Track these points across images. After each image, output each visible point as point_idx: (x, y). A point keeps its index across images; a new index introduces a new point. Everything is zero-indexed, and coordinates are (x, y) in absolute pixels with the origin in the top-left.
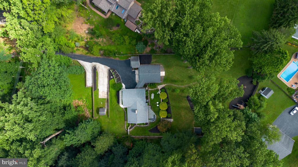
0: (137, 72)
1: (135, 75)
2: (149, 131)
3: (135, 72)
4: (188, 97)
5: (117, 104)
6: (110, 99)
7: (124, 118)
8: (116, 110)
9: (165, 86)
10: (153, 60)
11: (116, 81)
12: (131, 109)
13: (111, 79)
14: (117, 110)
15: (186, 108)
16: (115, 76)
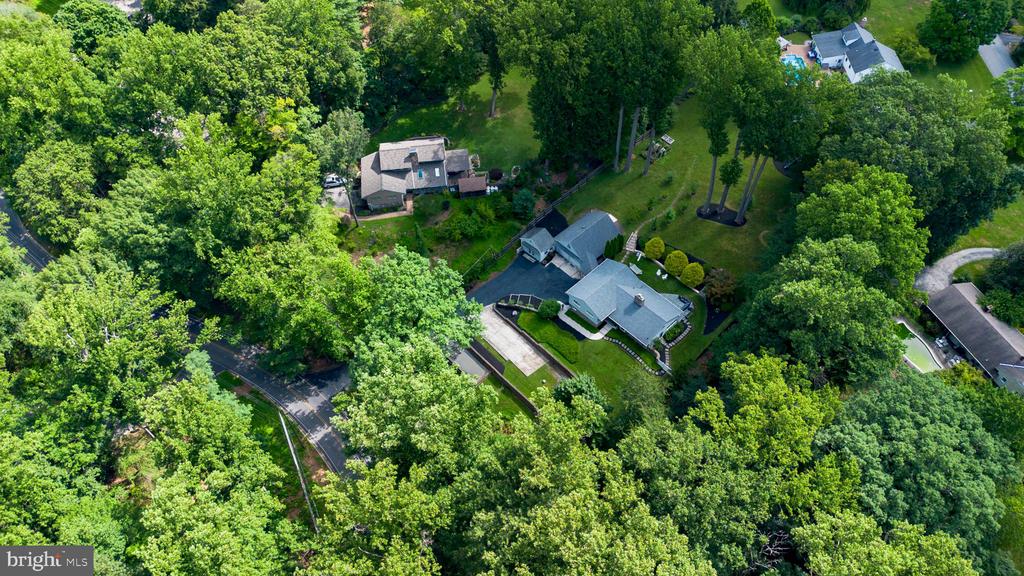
0: (556, 262)
1: (559, 269)
2: (706, 333)
3: (552, 265)
4: (700, 214)
5: (580, 344)
6: (554, 354)
7: (625, 356)
8: (594, 356)
9: (638, 234)
10: (568, 216)
11: (533, 309)
12: (622, 312)
13: (517, 317)
14: (597, 354)
15: (720, 234)
16: (521, 302)
